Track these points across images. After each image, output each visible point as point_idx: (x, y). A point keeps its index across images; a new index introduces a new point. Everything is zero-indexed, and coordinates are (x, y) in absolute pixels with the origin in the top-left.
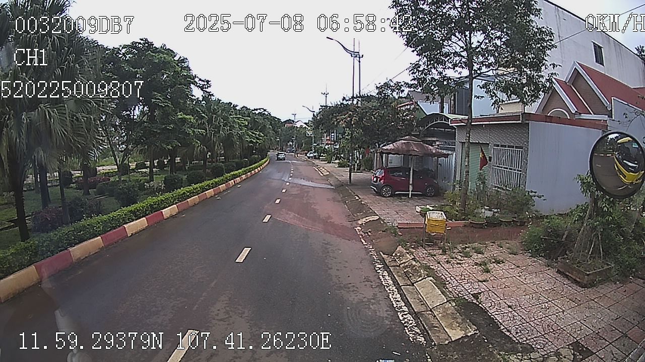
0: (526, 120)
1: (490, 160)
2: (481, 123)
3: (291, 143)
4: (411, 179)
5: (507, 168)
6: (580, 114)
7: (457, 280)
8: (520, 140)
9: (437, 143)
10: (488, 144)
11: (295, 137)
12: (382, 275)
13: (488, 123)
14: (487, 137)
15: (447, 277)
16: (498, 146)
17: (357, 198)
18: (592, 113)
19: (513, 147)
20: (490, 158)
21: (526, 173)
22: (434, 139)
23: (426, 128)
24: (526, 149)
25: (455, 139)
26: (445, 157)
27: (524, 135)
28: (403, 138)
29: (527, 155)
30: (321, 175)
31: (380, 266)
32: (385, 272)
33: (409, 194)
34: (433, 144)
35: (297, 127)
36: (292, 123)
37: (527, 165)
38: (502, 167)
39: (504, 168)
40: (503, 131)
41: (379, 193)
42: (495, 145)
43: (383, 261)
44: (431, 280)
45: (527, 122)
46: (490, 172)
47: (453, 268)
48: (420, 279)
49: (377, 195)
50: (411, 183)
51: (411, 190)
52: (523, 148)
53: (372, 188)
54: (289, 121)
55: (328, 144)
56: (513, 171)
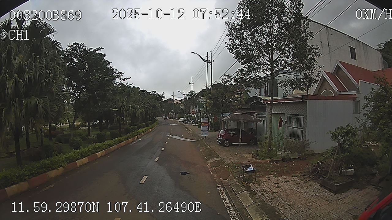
0: (305, 100)
1: (286, 123)
2: (280, 102)
3: (171, 113)
4: (240, 135)
5: (295, 128)
6: (340, 92)
7: (261, 192)
8: (302, 111)
9: (256, 114)
10: (285, 114)
11: (173, 109)
12: (220, 191)
13: (284, 102)
14: (284, 109)
15: (255, 190)
16: (290, 115)
17: (209, 147)
18: (347, 90)
19: (298, 115)
20: (286, 122)
21: (306, 130)
22: (254, 111)
23: (250, 105)
24: (306, 116)
25: (266, 112)
26: (260, 122)
27: (304, 108)
28: (235, 112)
29: (306, 119)
30: (189, 133)
31: (219, 186)
32: (222, 189)
33: (239, 144)
34: (254, 114)
35: (175, 103)
36: (171, 101)
37: (306, 125)
38: (292, 127)
39: (294, 127)
40: (293, 106)
41: (222, 144)
42: (288, 114)
43: (221, 183)
44: (247, 193)
45: (306, 100)
46: (285, 130)
47: (260, 186)
48: (241, 192)
49: (221, 146)
50: (240, 138)
51: (240, 142)
52: (303, 116)
53: (218, 141)
54: (170, 100)
55: (193, 114)
56: (298, 129)
